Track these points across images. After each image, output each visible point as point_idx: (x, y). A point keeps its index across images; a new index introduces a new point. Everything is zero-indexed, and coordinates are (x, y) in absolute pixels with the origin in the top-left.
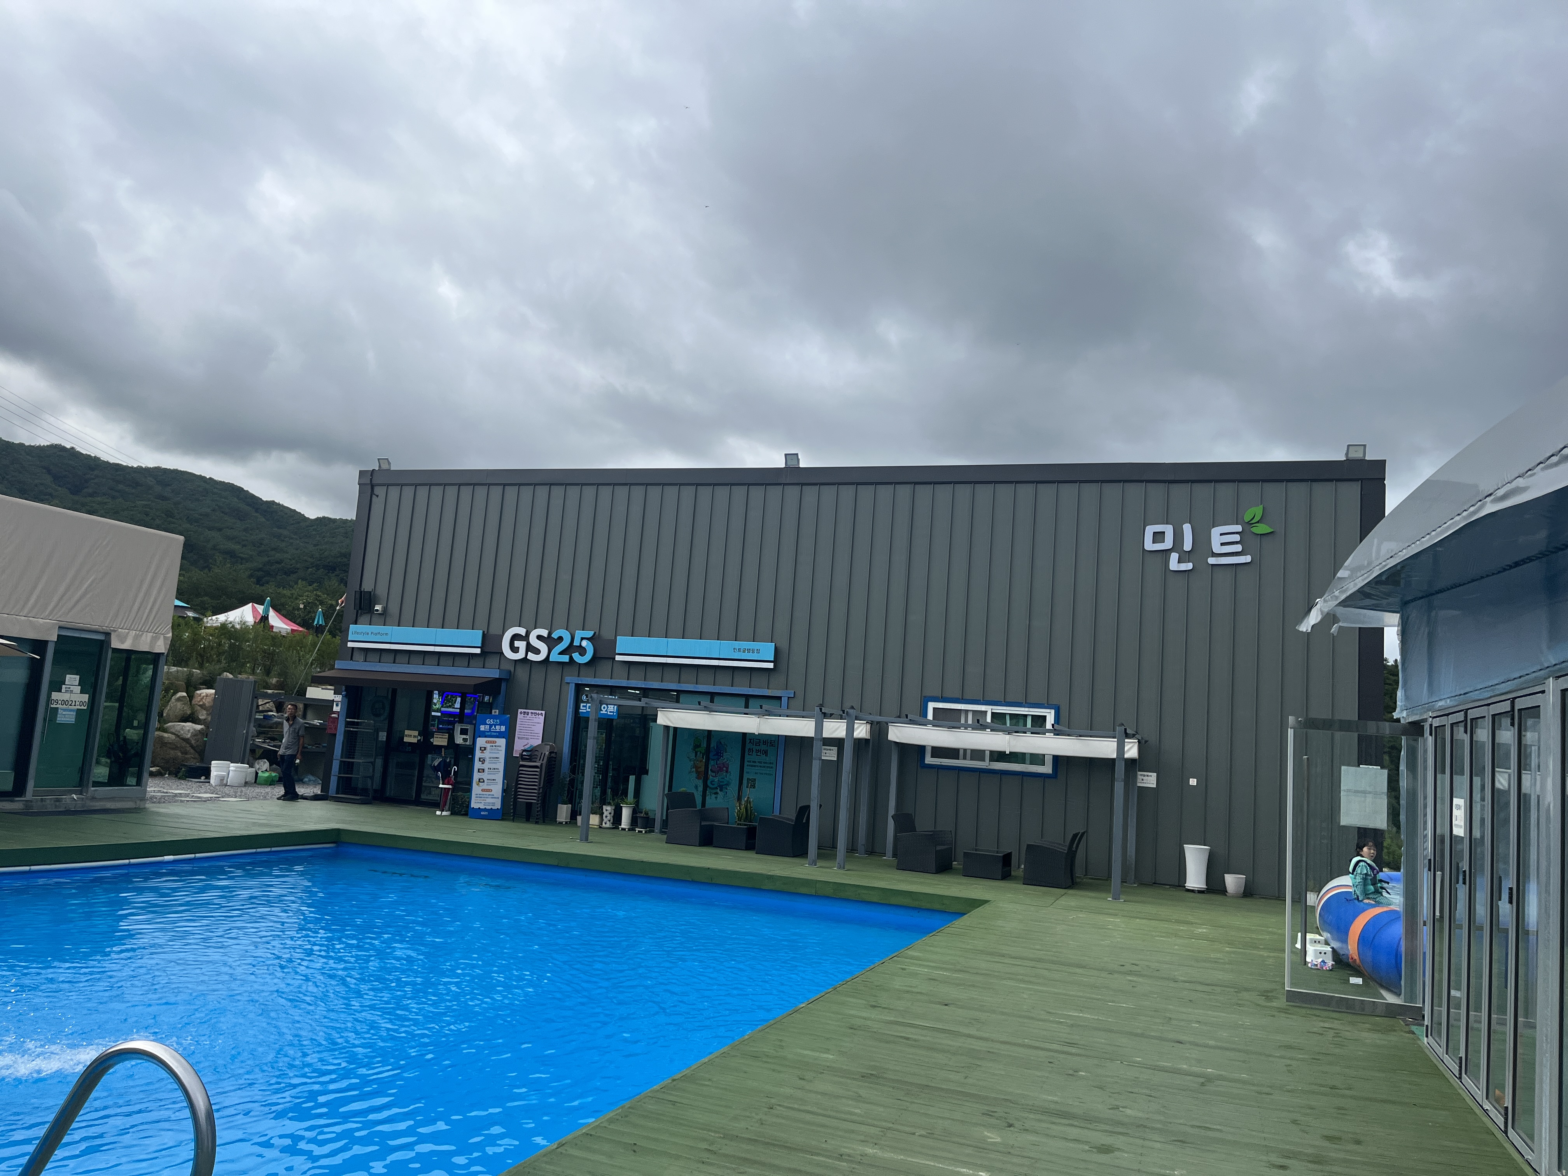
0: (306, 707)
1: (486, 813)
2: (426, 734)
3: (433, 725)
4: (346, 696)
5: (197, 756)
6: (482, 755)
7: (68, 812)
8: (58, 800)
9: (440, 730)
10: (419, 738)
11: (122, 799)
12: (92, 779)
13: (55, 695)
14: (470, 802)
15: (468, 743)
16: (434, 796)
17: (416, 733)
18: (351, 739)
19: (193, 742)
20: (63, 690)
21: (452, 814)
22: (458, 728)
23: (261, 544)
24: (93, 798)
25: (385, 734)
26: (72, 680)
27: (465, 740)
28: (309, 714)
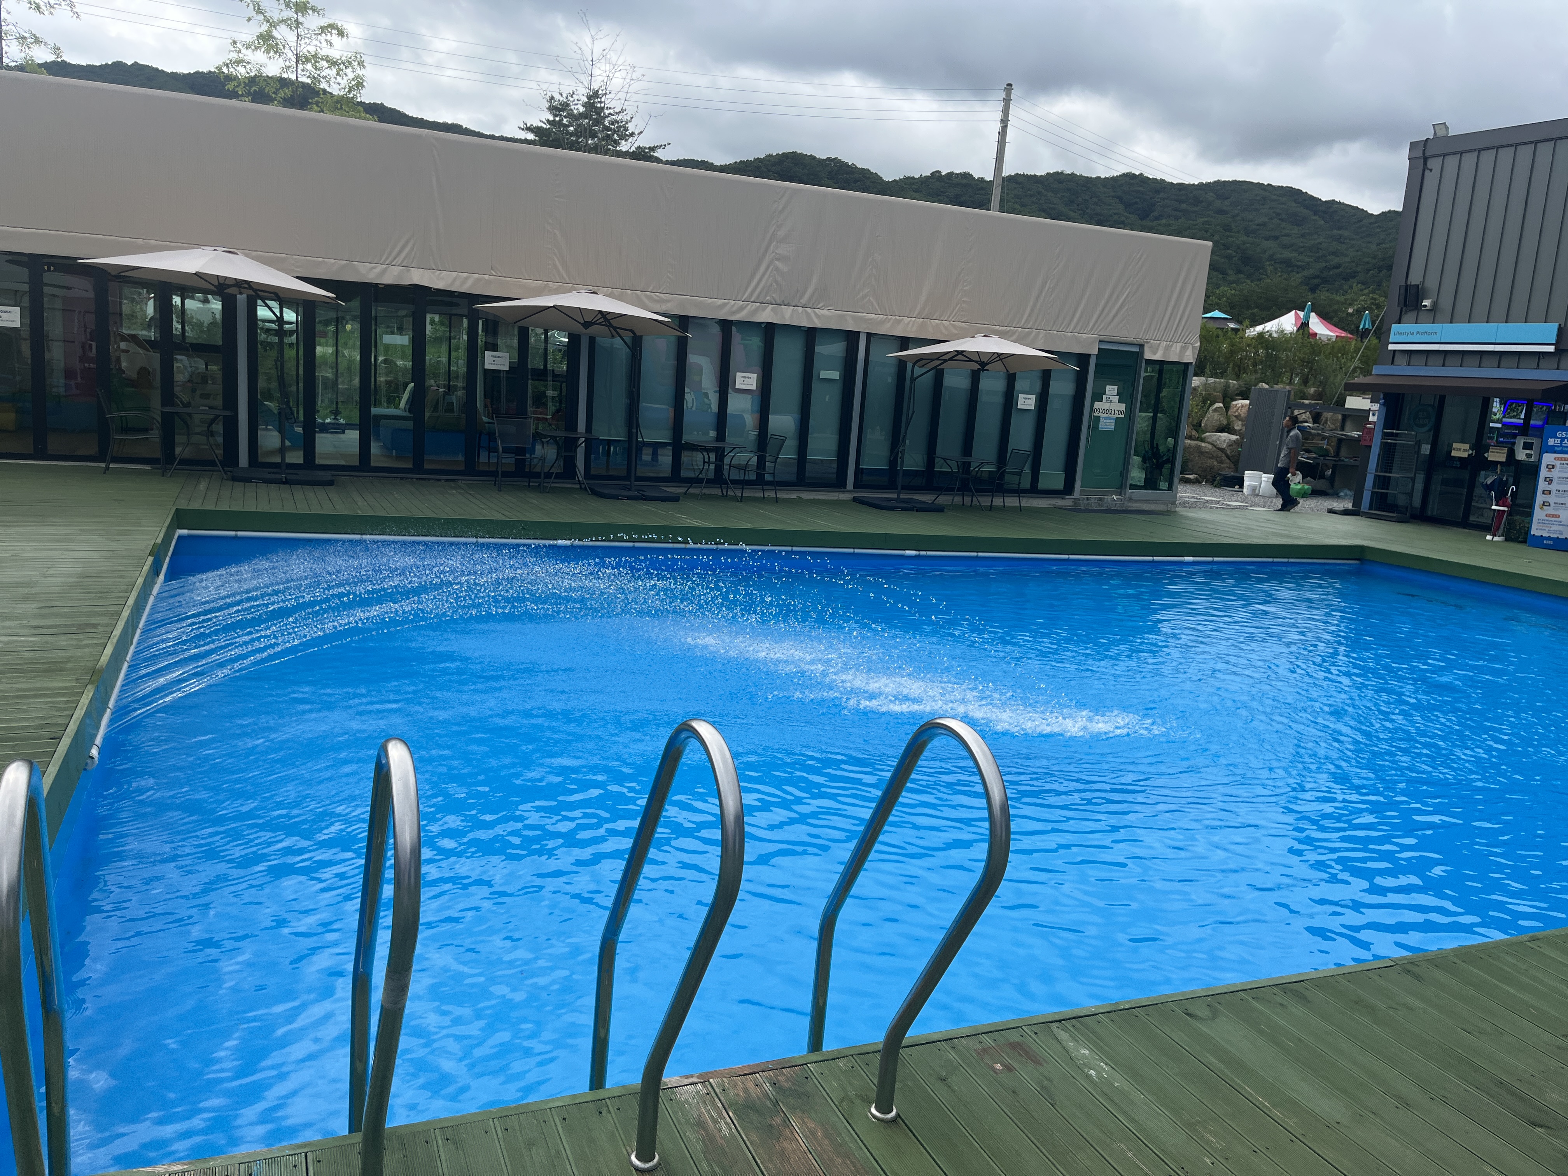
0: (1345, 418)
1: (1551, 542)
2: (1480, 447)
3: (1492, 438)
4: (1384, 404)
5: (1232, 465)
6: (1549, 475)
7: (1109, 511)
8: (1100, 500)
9: (1499, 444)
10: (1471, 452)
11: (1155, 502)
12: (1130, 482)
13: (1097, 405)
14: (1530, 528)
15: (1532, 460)
16: (1486, 520)
17: (1467, 446)
18: (1388, 452)
19: (1228, 452)
20: (1104, 400)
21: (1506, 540)
22: (1520, 441)
23: (1319, 249)
24: (1130, 499)
25: (1429, 446)
26: (1111, 390)
27: (1529, 456)
28: (1348, 425)
